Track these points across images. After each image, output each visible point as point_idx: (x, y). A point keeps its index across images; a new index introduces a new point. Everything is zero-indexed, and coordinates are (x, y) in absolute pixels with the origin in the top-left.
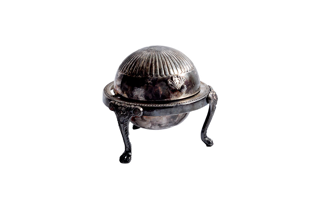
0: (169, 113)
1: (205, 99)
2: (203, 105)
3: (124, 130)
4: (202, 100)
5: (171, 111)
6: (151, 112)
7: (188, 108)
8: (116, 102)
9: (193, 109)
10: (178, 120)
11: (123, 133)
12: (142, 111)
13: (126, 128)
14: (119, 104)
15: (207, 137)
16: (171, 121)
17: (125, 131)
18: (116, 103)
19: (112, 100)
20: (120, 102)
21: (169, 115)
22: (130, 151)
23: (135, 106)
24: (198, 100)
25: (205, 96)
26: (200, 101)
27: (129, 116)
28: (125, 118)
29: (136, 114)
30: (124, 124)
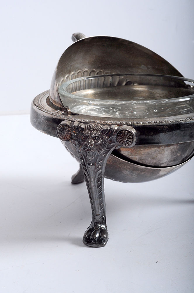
3: (95, 178)
6: (154, 137)
8: (74, 121)
12: (136, 136)
14: (82, 126)
17: (98, 181)
18: (76, 124)
20: (82, 121)
21: (188, 140)
23: (119, 125)
27: (108, 147)
28: (99, 151)
29: (122, 144)
30: (95, 167)
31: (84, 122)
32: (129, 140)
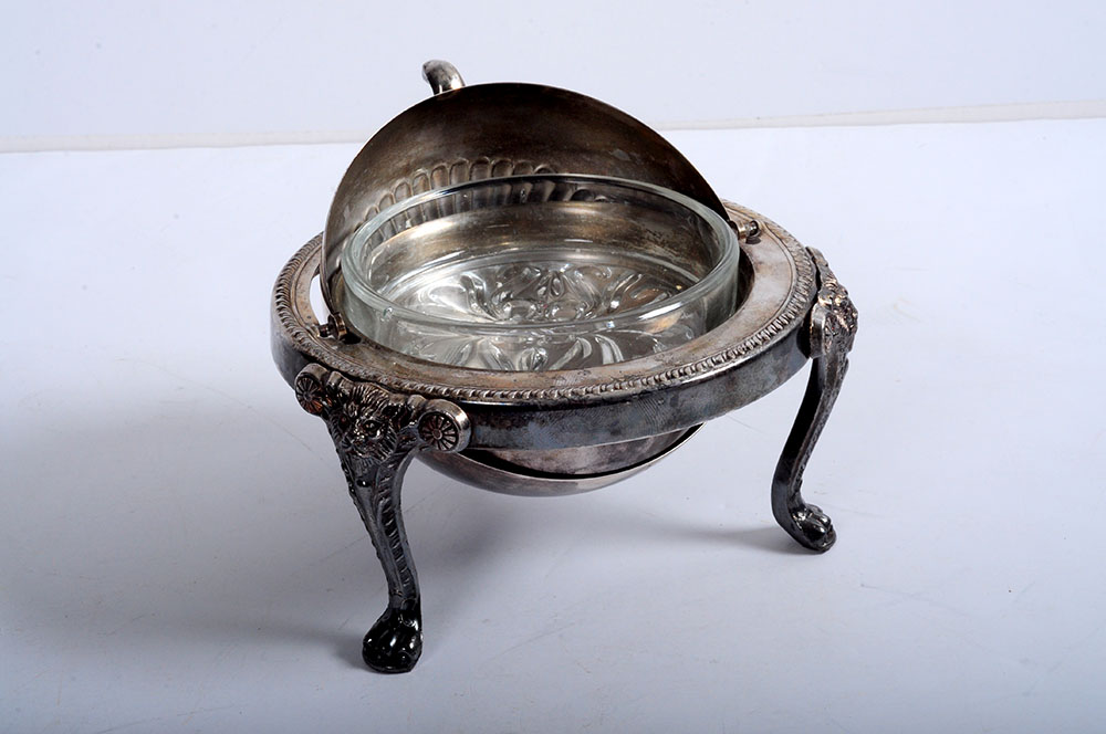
0: (607, 435)
1: (794, 338)
2: (783, 374)
3: (375, 513)
4: (779, 350)
5: (617, 422)
6: (514, 431)
7: (704, 398)
8: (332, 369)
9: (733, 402)
10: (653, 445)
11: (374, 529)
12: (466, 428)
13: (386, 507)
14: (346, 388)
15: (802, 507)
16: (620, 452)
17: (384, 521)
18: (333, 379)
19: (312, 360)
20: (351, 372)
21: (607, 441)
22: (414, 611)
23: (429, 397)
24: (758, 351)
25: (795, 324)
26: (763, 353)
27: (399, 447)
28: (377, 457)
29: (433, 443)
30: (374, 490)
31: (353, 374)
32: (447, 438)
